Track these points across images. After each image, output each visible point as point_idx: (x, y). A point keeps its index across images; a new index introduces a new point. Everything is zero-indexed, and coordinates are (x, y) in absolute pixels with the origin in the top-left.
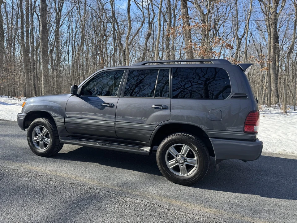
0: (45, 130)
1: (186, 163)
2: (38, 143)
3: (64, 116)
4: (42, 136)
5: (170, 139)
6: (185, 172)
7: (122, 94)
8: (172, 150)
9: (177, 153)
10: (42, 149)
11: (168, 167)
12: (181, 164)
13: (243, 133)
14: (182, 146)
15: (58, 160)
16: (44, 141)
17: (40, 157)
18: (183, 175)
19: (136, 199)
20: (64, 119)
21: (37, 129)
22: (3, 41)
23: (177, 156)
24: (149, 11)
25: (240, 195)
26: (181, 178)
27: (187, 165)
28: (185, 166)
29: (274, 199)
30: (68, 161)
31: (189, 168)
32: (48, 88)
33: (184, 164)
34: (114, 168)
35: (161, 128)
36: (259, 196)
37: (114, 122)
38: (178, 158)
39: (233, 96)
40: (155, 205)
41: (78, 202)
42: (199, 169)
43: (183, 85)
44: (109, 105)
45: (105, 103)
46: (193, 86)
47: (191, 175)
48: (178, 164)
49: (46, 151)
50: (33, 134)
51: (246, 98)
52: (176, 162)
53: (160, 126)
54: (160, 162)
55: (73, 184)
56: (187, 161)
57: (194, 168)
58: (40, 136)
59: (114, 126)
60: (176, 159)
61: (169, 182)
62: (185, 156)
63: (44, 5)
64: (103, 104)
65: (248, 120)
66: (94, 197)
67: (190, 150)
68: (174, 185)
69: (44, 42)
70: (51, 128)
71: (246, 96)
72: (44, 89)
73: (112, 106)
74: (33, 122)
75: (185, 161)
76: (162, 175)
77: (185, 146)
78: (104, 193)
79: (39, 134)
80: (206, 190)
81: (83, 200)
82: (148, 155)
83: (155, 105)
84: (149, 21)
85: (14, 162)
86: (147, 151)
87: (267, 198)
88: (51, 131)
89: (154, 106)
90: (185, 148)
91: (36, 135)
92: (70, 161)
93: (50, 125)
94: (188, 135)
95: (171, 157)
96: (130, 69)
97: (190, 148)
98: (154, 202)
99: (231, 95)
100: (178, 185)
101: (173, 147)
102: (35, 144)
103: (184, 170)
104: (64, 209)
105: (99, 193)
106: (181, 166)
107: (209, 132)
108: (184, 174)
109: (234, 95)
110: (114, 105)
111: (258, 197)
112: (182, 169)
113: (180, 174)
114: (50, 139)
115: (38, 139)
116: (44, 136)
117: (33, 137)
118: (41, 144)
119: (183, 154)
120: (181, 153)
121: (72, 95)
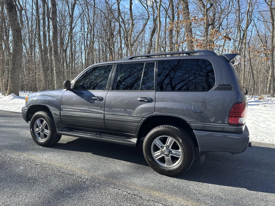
0: (45, 122)
1: (171, 155)
2: (39, 134)
3: (60, 109)
4: (42, 127)
5: (156, 131)
6: (170, 163)
7: (111, 88)
8: (157, 142)
9: (163, 145)
10: (43, 140)
11: (154, 158)
12: (166, 155)
13: (228, 125)
14: (167, 138)
15: (56, 150)
16: (44, 132)
17: (41, 147)
18: (168, 166)
19: (119, 190)
20: (60, 112)
21: (38, 122)
22: (21, 43)
23: (162, 147)
24: (153, 9)
25: (226, 187)
26: (166, 169)
27: (172, 156)
28: (170, 157)
29: (262, 193)
30: (64, 151)
31: (174, 159)
32: (59, 83)
33: (169, 155)
34: (105, 158)
35: (146, 120)
36: (246, 189)
37: (103, 115)
39: (217, 88)
40: (135, 196)
41: (63, 191)
42: (183, 161)
43: (187, 77)
44: (99, 98)
45: (95, 97)
46: (197, 78)
47: (176, 167)
48: (163, 155)
49: (46, 141)
50: (35, 126)
51: (230, 89)
52: (161, 153)
54: (146, 153)
55: (64, 173)
56: (172, 153)
57: (179, 159)
58: (41, 127)
59: (103, 118)
60: (162, 150)
61: (155, 172)
62: (170, 147)
63: (54, 9)
64: (93, 98)
65: (232, 112)
66: (80, 186)
67: (175, 142)
68: (160, 175)
69: (55, 43)
70: (49, 120)
71: (231, 87)
72: (57, 84)
73: (101, 99)
74: (34, 115)
75: (170, 153)
77: (169, 138)
78: (90, 182)
79: (40, 126)
80: (191, 182)
81: (69, 189)
83: (141, 98)
84: (154, 18)
85: (17, 151)
86: (134, 143)
87: (254, 192)
88: (49, 123)
89: (139, 99)
90: (170, 140)
91: (38, 127)
92: (66, 151)
93: (49, 117)
94: (172, 127)
95: (156, 149)
96: (118, 64)
97: (174, 140)
98: (136, 192)
99: (215, 86)
100: (163, 176)
101: (158, 139)
102: (37, 135)
103: (169, 161)
104: (48, 198)
105: (85, 182)
106: (166, 158)
107: (193, 125)
108: (170, 165)
109: (218, 86)
110: (103, 98)
111: (244, 191)
112: (167, 160)
113: (165, 165)
114: (49, 130)
115: (39, 130)
116: (44, 127)
117: (35, 129)
118: (42, 135)
119: (168, 146)
120: (166, 144)
121: (67, 90)
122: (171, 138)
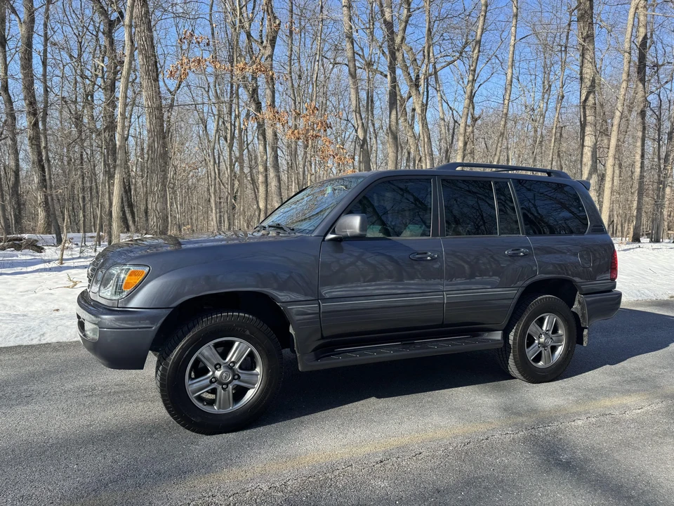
3: (319, 298)
6: (549, 359)
8: (533, 328)
10: (229, 409)
11: (529, 358)
12: (545, 347)
13: (610, 281)
14: (544, 318)
16: (237, 382)
18: (547, 366)
20: (320, 305)
21: (206, 353)
31: (554, 349)
35: (523, 291)
37: (442, 293)
38: (542, 340)
44: (429, 256)
45: (418, 253)
48: (541, 349)
51: (600, 231)
52: (539, 347)
53: (523, 289)
56: (553, 341)
57: (560, 349)
58: (223, 369)
59: (442, 301)
60: (539, 341)
62: (551, 332)
64: (418, 256)
65: (612, 263)
67: (557, 321)
76: (513, 378)
77: (549, 316)
82: (502, 346)
83: (512, 250)
86: (499, 340)
89: (509, 252)
90: (550, 320)
97: (556, 318)
99: (590, 227)
101: (535, 323)
103: (548, 356)
106: (544, 352)
109: (593, 227)
110: (438, 256)
113: (541, 363)
114: (258, 370)
115: (211, 382)
116: (237, 366)
117: (190, 382)
118: (224, 394)
119: (548, 331)
120: (544, 328)
121: (323, 240)
122: (552, 315)
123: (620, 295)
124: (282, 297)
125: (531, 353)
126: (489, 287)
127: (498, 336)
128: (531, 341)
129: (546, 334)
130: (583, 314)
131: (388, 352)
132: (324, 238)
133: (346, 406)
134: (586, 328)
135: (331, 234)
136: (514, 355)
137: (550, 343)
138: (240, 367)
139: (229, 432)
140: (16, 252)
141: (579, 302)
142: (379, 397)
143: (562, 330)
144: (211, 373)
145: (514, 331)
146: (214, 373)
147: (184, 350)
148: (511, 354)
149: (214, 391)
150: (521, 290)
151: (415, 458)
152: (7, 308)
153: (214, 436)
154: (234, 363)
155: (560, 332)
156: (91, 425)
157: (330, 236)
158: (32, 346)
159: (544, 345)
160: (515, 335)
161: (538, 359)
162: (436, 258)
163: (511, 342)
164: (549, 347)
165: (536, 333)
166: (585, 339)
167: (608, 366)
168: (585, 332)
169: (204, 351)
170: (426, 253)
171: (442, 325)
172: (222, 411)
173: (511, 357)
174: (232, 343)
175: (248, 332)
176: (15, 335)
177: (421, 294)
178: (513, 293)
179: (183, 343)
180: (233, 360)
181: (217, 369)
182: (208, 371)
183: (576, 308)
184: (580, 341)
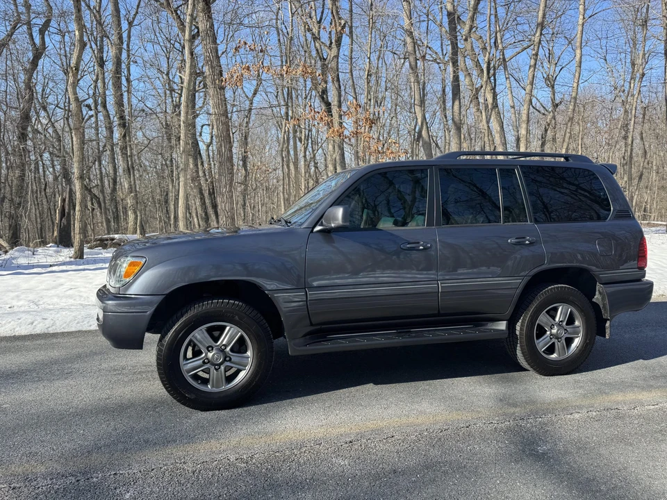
0: (232, 331)
1: (566, 335)
3: (305, 287)
4: (221, 350)
6: (564, 350)
8: (543, 318)
9: (552, 322)
11: (539, 350)
12: (558, 339)
13: (637, 270)
14: (558, 308)
16: (226, 364)
18: (562, 358)
20: (306, 293)
21: (199, 336)
23: (552, 326)
27: (566, 339)
28: (563, 341)
31: (569, 341)
37: (436, 282)
38: (554, 331)
39: (615, 215)
44: (422, 245)
45: (409, 243)
48: (553, 340)
52: (551, 339)
53: (530, 278)
56: (567, 332)
58: (212, 351)
59: (436, 291)
60: (551, 332)
61: (538, 376)
62: (565, 323)
64: (408, 246)
67: (571, 312)
71: (629, 214)
73: (427, 247)
76: (525, 370)
79: (208, 347)
82: (507, 336)
83: (516, 238)
86: (500, 330)
89: (513, 240)
90: (564, 310)
97: (571, 308)
99: (613, 213)
101: (545, 313)
107: (602, 276)
109: (617, 213)
113: (554, 356)
114: (249, 353)
115: (204, 362)
116: (228, 349)
117: (185, 363)
118: (217, 374)
119: (561, 321)
120: (557, 319)
121: (312, 231)
122: (566, 306)
123: (651, 285)
124: (269, 285)
125: (541, 345)
126: (490, 276)
127: (502, 326)
128: (541, 332)
129: (559, 325)
130: (604, 305)
131: (379, 340)
132: (313, 230)
133: (341, 391)
134: (609, 320)
135: (320, 225)
136: (521, 346)
137: (564, 335)
138: (232, 350)
139: (222, 409)
140: (102, 251)
141: (600, 293)
142: (376, 383)
143: (579, 321)
144: (204, 355)
145: (520, 321)
146: (206, 354)
147: (177, 332)
148: (518, 345)
149: (207, 371)
150: (526, 279)
151: (385, 441)
152: (82, 299)
153: (208, 413)
154: (226, 346)
155: (577, 323)
156: (109, 398)
157: (318, 228)
158: (90, 331)
159: (557, 337)
160: (522, 325)
161: (551, 350)
162: (429, 248)
163: (518, 333)
164: (563, 339)
165: (547, 324)
166: (608, 331)
167: (641, 360)
168: (608, 324)
169: (196, 334)
170: (418, 243)
171: (439, 314)
172: (215, 390)
173: (518, 348)
174: (223, 328)
175: (237, 318)
176: (76, 321)
177: (413, 283)
178: (516, 283)
179: (176, 327)
180: (224, 343)
181: (209, 351)
182: (201, 353)
183: (597, 299)
184: (602, 332)
